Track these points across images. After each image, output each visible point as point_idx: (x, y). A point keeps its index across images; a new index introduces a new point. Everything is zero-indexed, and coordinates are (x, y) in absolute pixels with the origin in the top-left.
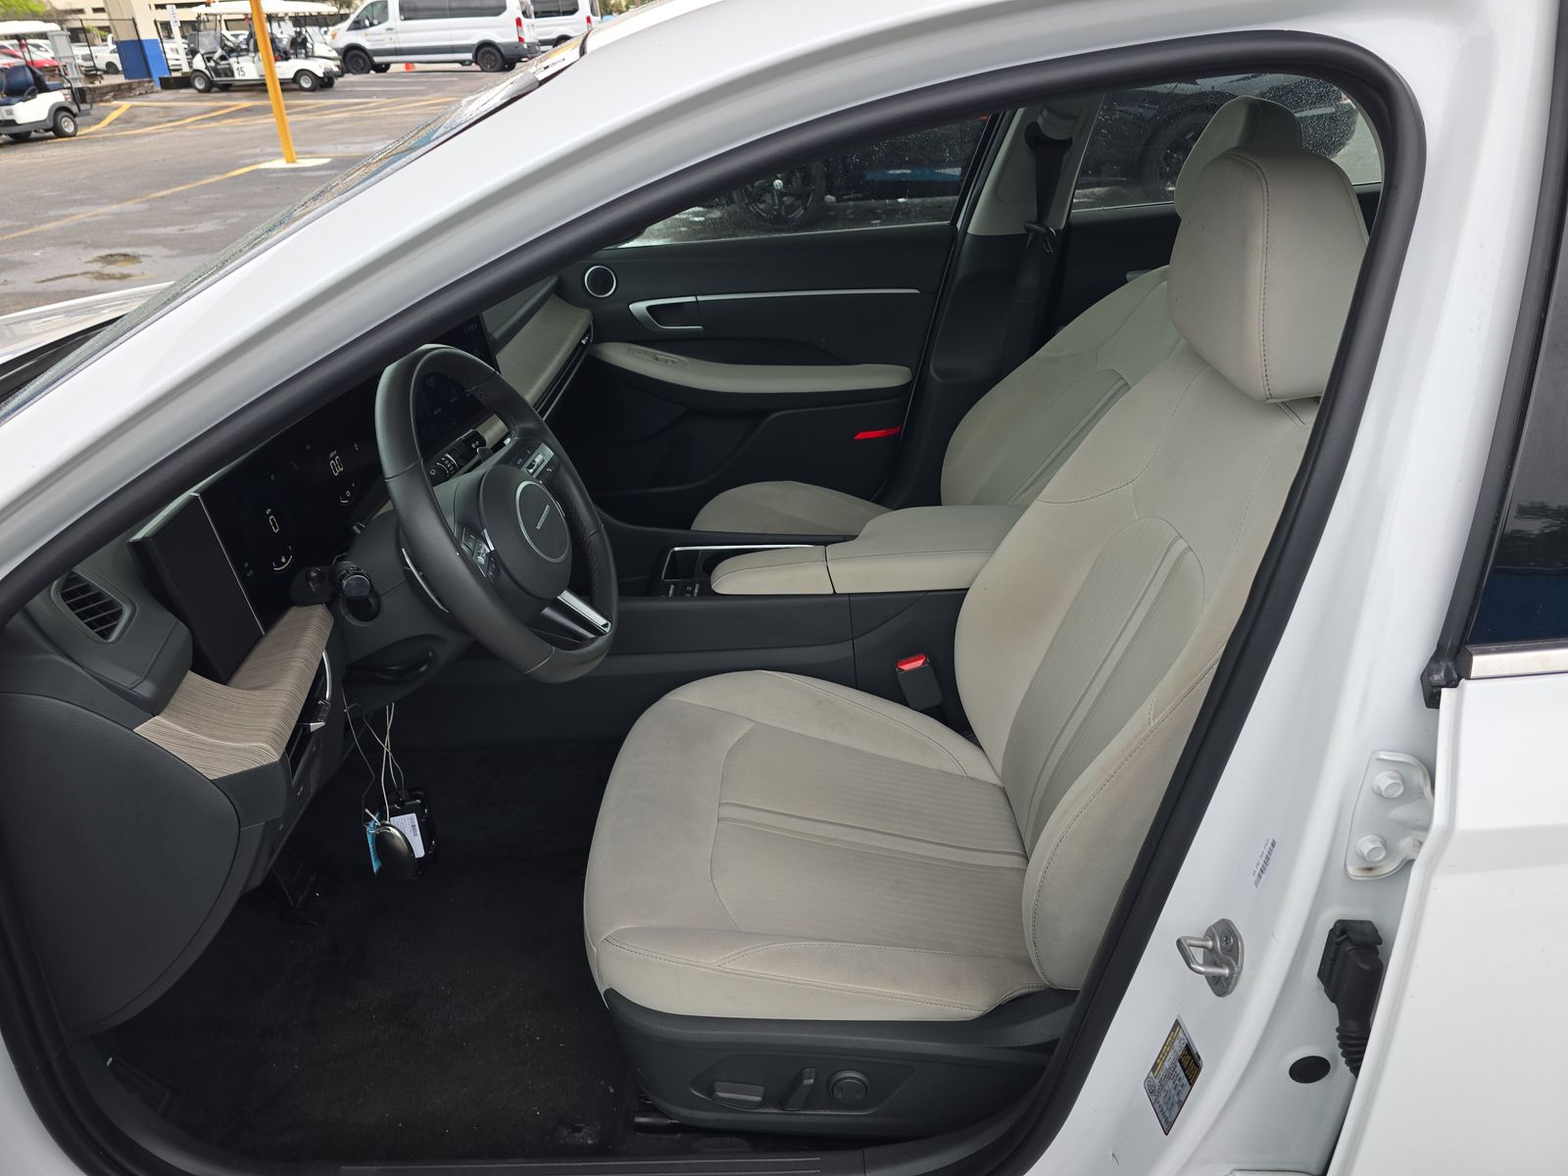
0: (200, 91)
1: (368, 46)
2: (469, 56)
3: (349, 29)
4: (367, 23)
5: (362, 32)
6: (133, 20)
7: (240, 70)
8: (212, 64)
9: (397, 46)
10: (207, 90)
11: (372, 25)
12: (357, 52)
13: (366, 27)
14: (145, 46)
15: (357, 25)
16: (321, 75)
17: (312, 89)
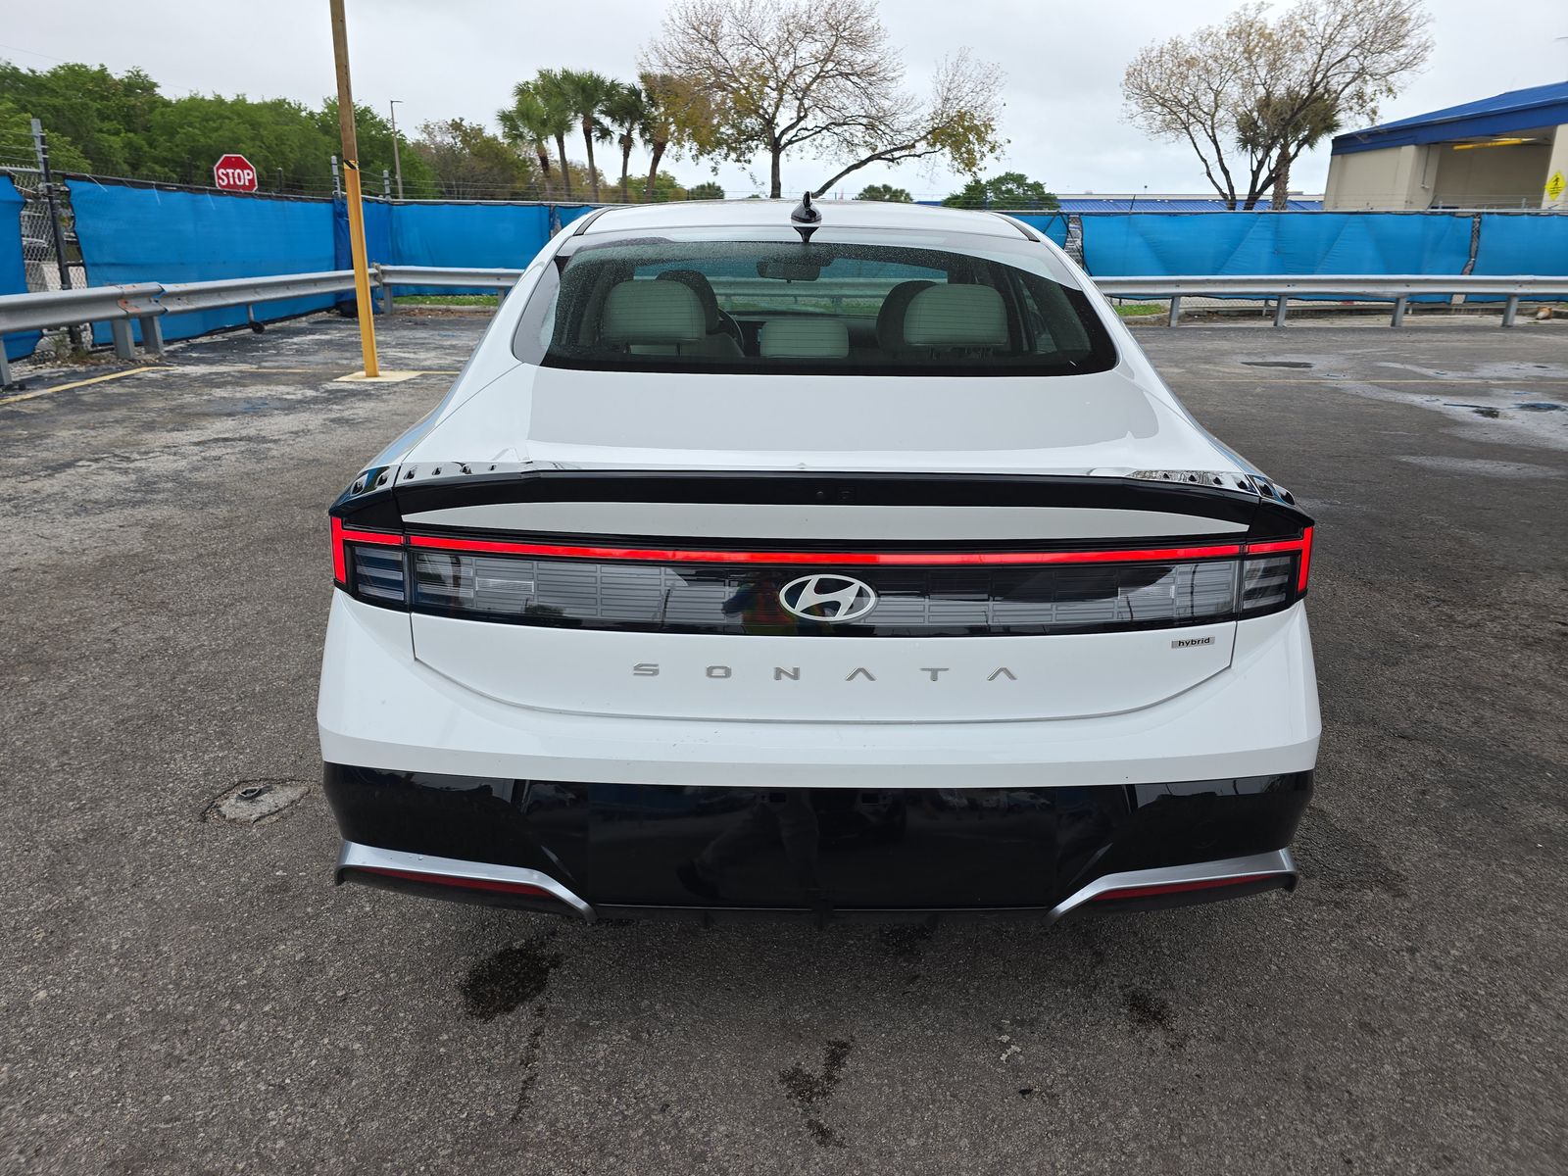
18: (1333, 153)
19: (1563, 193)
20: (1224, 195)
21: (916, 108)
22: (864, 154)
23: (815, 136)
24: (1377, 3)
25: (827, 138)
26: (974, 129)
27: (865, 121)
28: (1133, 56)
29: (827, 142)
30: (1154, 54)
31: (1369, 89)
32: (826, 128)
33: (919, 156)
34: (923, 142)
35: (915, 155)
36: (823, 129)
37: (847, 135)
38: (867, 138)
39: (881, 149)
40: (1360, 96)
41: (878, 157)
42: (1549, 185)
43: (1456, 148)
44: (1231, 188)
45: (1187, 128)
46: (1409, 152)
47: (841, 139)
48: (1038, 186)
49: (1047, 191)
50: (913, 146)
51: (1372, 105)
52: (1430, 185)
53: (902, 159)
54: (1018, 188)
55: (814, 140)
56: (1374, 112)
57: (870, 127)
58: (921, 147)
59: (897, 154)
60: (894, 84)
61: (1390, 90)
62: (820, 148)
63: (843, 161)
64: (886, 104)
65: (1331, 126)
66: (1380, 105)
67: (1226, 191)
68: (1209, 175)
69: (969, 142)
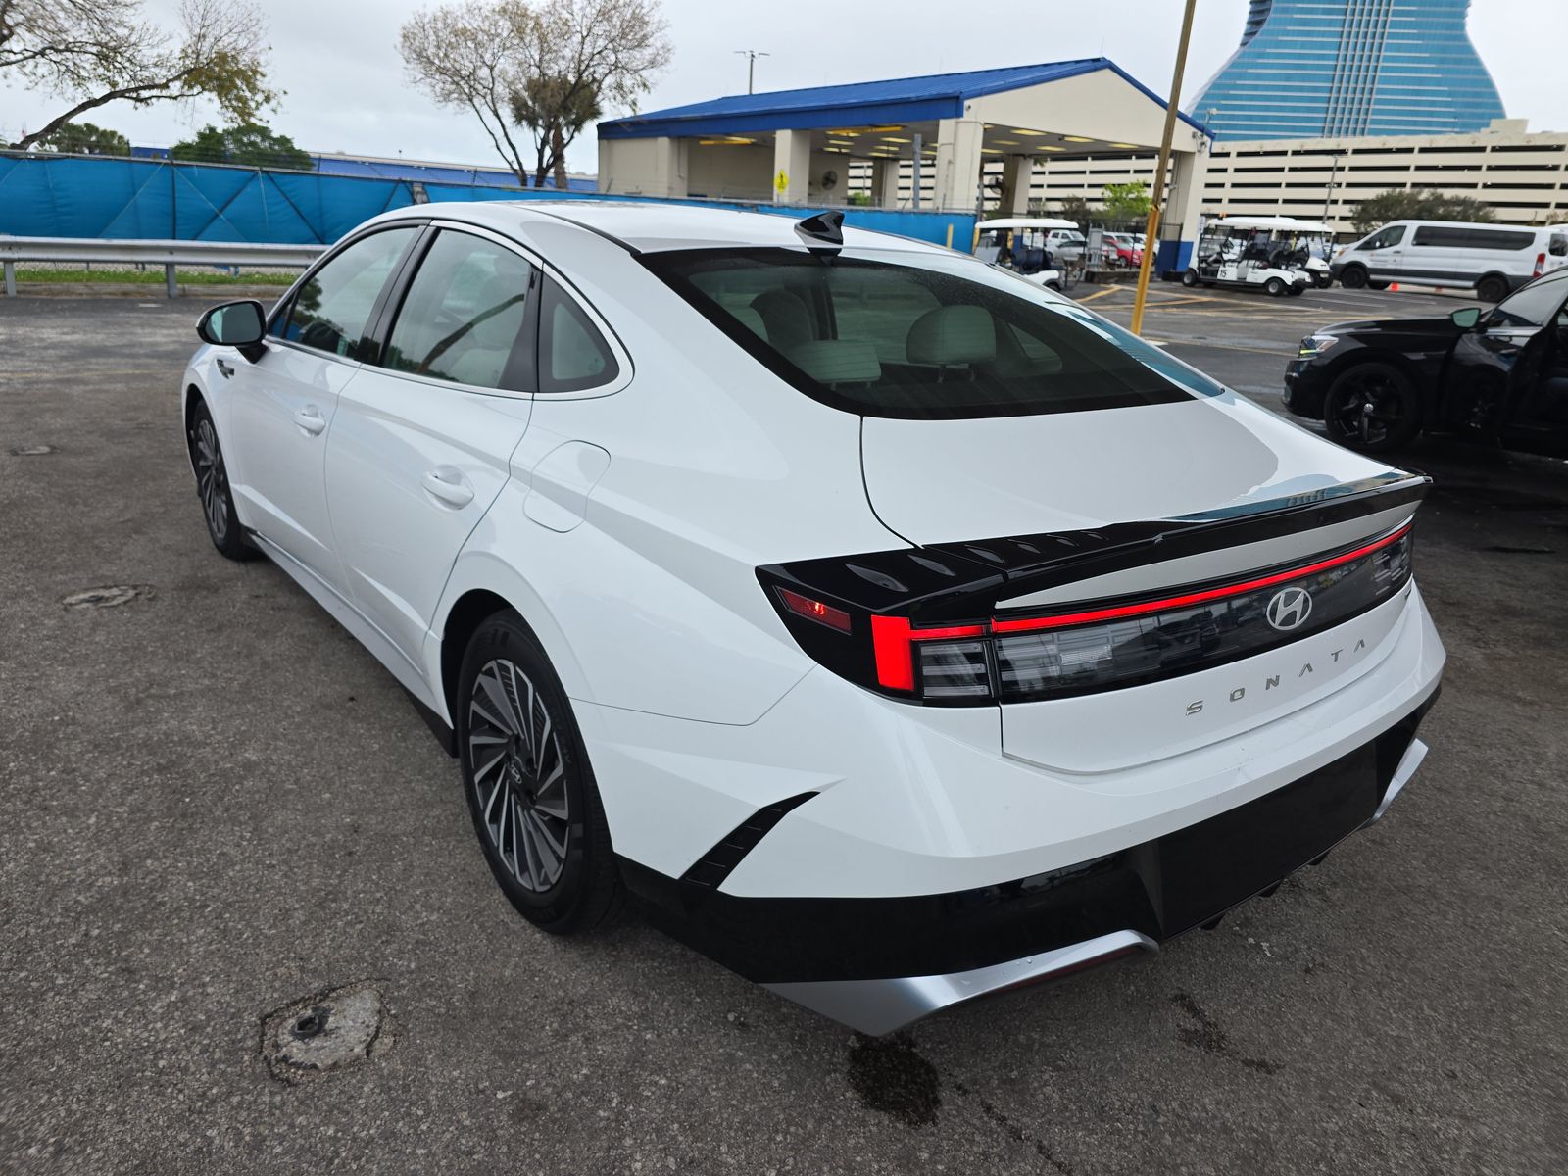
0: (1186, 285)
1: (1369, 264)
2: (1470, 284)
3: (1359, 248)
4: (1378, 244)
5: (1369, 252)
6: (1181, 227)
7: (1224, 272)
8: (1204, 265)
9: (1399, 267)
10: (1191, 285)
11: (1382, 246)
12: (1357, 269)
13: (1375, 248)
14: (1182, 247)
15: (1368, 246)
16: (1289, 283)
17: (1275, 295)
18: (599, 138)
19: (787, 189)
20: (515, 170)
21: (162, 41)
22: (99, 90)
23: (25, 62)
24: (621, 2)
25: (43, 67)
26: (240, 73)
27: (94, 49)
28: (407, 19)
29: (42, 70)
30: (426, 20)
31: (628, 81)
32: (42, 53)
33: (176, 98)
34: (178, 84)
35: (170, 97)
36: (36, 54)
37: (70, 64)
38: (101, 70)
39: (122, 85)
40: (620, 87)
41: (122, 94)
42: (777, 181)
43: (702, 143)
44: (520, 164)
45: (471, 100)
46: (663, 144)
47: (63, 68)
48: (284, 141)
49: (297, 146)
50: (165, 86)
51: (632, 97)
52: (684, 174)
53: (154, 100)
54: (263, 140)
55: (24, 66)
56: (635, 103)
57: (102, 57)
58: (175, 88)
59: (144, 94)
60: (132, 11)
61: (645, 86)
62: (33, 77)
63: (68, 95)
64: (122, 32)
65: (595, 113)
66: (639, 98)
67: (516, 166)
68: (498, 149)
69: (236, 87)
